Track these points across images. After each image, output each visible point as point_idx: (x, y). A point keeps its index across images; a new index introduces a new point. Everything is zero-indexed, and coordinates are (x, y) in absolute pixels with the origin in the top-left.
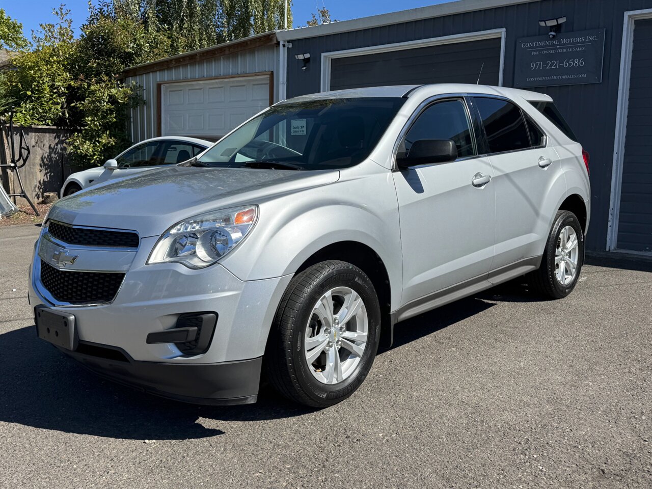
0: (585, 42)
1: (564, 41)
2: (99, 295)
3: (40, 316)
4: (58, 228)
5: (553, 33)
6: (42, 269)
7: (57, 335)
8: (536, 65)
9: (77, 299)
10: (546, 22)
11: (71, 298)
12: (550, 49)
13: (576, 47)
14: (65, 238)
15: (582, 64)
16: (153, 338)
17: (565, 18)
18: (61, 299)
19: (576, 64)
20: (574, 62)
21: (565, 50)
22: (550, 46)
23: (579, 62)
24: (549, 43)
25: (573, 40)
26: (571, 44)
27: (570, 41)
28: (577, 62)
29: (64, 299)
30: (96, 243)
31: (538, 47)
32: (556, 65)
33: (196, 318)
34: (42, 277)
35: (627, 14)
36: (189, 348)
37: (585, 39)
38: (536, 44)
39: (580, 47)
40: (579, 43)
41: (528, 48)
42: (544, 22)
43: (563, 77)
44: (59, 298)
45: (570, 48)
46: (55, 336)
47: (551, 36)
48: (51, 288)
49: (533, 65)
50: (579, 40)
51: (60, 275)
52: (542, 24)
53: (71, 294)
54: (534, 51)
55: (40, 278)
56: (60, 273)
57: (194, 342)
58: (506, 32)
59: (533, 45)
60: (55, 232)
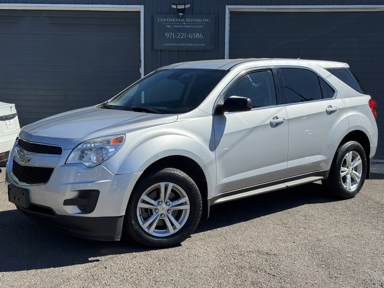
0: (202, 22)
1: (188, 20)
2: (41, 180)
3: (10, 190)
4: (27, 144)
5: (182, 14)
6: (13, 165)
7: (19, 200)
8: (170, 35)
9: (30, 181)
10: (178, 6)
11: (27, 181)
12: (179, 25)
13: (197, 25)
14: (26, 148)
15: (201, 37)
16: (67, 202)
17: (190, 4)
18: (22, 181)
19: (198, 37)
20: (196, 35)
21: (189, 27)
22: (178, 22)
23: (199, 36)
24: (178, 20)
25: (194, 20)
26: (193, 23)
27: (193, 20)
28: (198, 36)
29: (23, 181)
30: (41, 152)
31: (170, 22)
32: (184, 36)
33: (88, 193)
34: (13, 169)
35: (227, 7)
36: (84, 209)
37: (203, 20)
38: (168, 20)
39: (199, 25)
40: (199, 22)
41: (163, 22)
42: (175, 6)
43: (190, 45)
44: (21, 180)
45: (192, 25)
46: (18, 200)
47: (181, 16)
48: (17, 175)
49: (167, 34)
50: (198, 20)
51: (22, 168)
52: (174, 7)
53: (27, 178)
54: (168, 25)
55: (12, 170)
56: (22, 167)
57: (87, 206)
58: (144, 8)
59: (166, 20)
60: (23, 146)
